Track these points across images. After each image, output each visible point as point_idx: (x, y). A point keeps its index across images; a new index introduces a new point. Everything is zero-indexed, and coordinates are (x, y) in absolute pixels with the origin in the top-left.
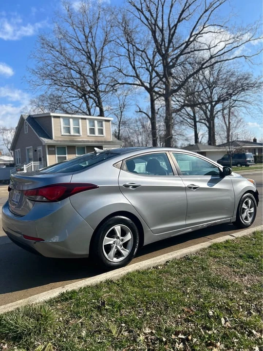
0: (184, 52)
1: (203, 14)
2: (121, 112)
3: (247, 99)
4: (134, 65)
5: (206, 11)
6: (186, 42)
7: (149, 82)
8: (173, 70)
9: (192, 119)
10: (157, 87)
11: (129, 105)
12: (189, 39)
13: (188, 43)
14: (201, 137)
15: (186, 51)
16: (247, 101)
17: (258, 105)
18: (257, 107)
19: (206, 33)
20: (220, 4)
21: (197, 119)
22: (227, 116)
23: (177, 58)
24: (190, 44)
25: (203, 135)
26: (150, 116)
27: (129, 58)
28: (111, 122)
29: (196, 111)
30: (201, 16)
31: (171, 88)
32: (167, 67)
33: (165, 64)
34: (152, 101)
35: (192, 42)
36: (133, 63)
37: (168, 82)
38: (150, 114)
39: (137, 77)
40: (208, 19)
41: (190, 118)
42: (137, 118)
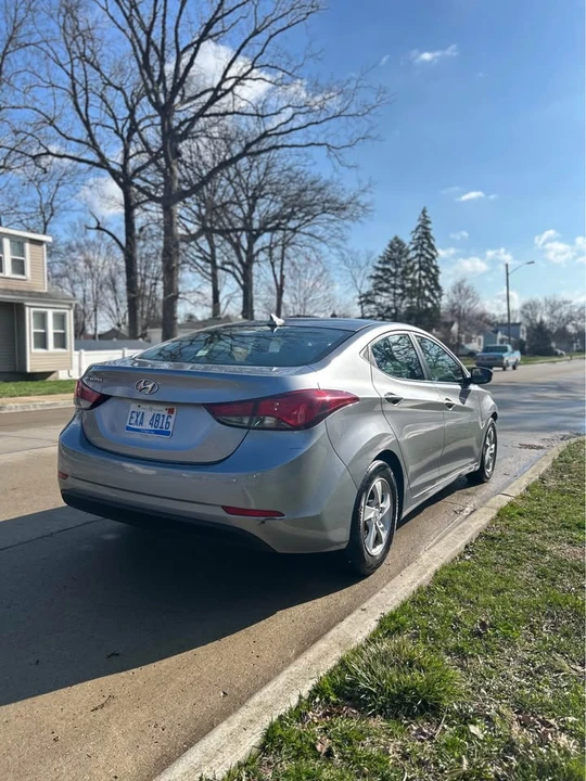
0: (208, 112)
1: (250, 37)
2: (46, 224)
3: (317, 231)
4: (87, 115)
5: (256, 32)
6: (212, 89)
7: (122, 163)
8: (183, 146)
9: (208, 261)
10: (139, 177)
11: (65, 209)
12: (220, 84)
13: (217, 93)
14: (225, 301)
15: (213, 109)
16: (317, 235)
17: (338, 247)
18: (335, 251)
19: (255, 80)
20: (289, 26)
21: (218, 262)
22: (278, 263)
23: (193, 120)
24: (222, 95)
25: (230, 298)
26: (123, 242)
27: (74, 96)
28: (45, 246)
29: (216, 243)
30: (247, 41)
31: (176, 185)
32: (171, 137)
33: (166, 129)
34: (129, 208)
35: (227, 92)
36: (82, 109)
37: (172, 171)
38: (122, 238)
39: (94, 146)
40: (263, 51)
41: (204, 259)
42: (74, 243)
